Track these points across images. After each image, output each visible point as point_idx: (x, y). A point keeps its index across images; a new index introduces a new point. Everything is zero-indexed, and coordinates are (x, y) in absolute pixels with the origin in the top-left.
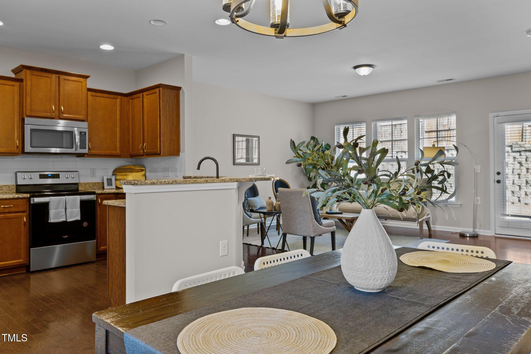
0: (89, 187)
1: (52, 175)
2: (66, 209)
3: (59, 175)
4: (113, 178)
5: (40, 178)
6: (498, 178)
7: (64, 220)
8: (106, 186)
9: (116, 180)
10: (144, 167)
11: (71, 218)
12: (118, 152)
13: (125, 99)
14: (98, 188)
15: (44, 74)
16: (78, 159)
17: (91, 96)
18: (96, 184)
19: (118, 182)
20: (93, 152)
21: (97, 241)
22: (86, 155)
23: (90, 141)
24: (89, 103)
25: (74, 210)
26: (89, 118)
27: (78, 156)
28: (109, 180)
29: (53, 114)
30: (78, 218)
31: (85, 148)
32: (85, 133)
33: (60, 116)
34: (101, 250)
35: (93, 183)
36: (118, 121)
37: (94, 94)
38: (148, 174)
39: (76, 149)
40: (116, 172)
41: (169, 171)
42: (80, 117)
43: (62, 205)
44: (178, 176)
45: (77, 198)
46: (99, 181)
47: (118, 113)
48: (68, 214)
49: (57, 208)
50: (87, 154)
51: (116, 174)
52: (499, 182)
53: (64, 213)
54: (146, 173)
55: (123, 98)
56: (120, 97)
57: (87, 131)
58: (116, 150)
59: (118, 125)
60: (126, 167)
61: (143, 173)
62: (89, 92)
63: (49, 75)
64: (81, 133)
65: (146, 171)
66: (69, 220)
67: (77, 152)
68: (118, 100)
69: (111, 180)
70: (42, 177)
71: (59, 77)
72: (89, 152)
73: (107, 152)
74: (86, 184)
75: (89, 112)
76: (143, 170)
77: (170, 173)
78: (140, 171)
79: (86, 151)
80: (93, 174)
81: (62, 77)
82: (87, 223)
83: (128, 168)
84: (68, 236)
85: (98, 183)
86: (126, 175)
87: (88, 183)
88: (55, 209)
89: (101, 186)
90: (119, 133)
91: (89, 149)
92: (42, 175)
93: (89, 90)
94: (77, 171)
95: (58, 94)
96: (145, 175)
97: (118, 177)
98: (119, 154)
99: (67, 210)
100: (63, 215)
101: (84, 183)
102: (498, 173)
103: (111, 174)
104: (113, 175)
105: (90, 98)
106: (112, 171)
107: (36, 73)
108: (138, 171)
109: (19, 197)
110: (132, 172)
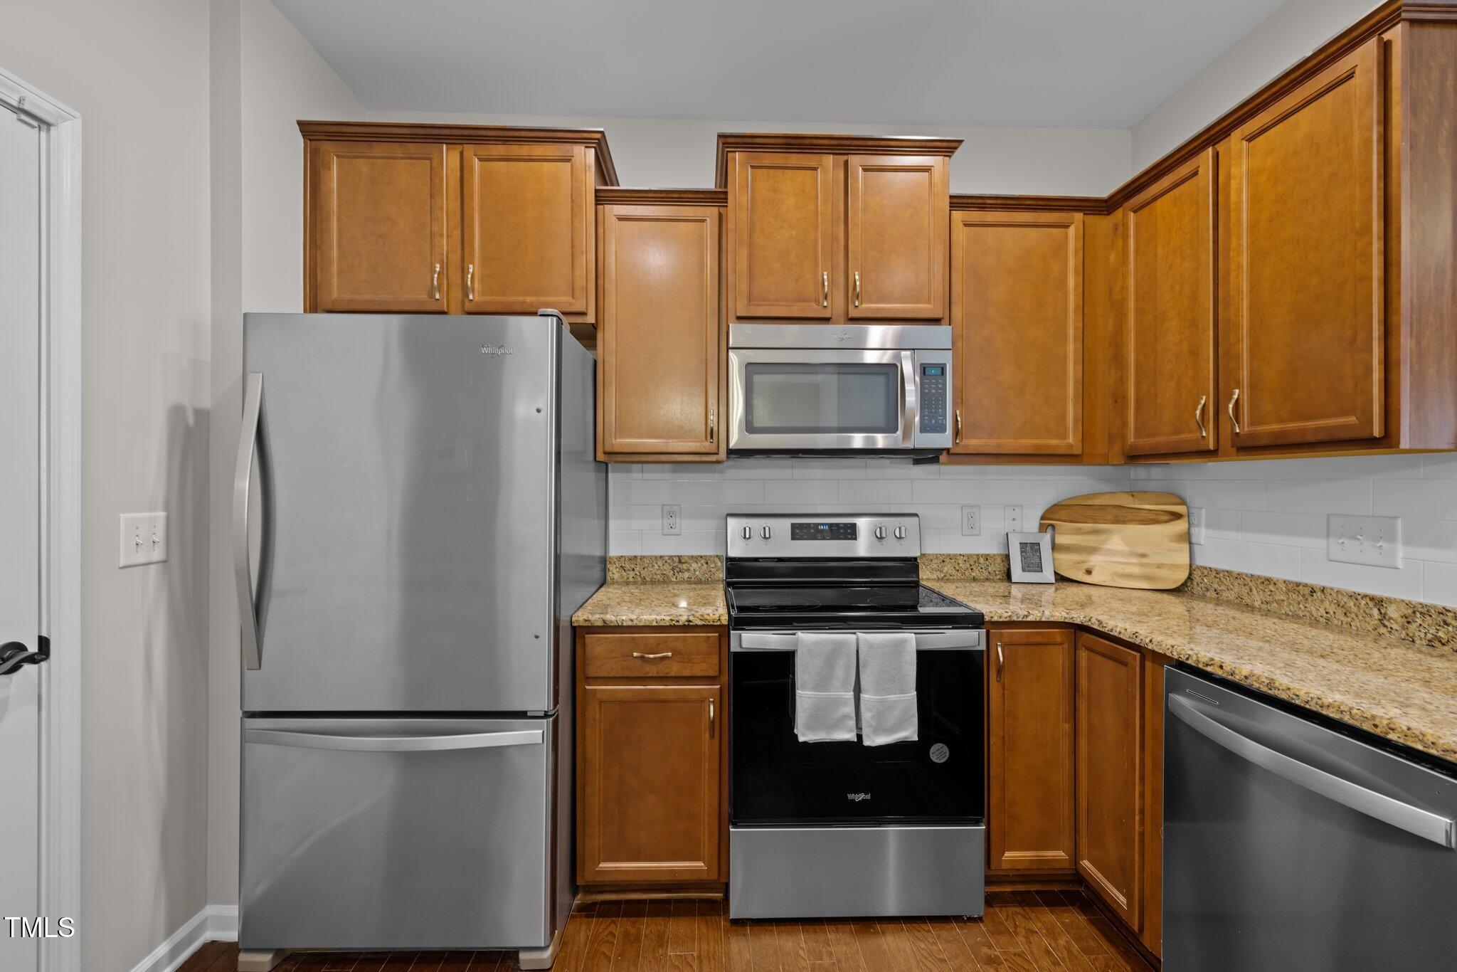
0: (954, 572)
1: (831, 525)
2: (858, 690)
3: (853, 526)
4: (1045, 541)
5: (794, 537)
7: (850, 736)
8: (1017, 574)
9: (1054, 547)
10: (1183, 502)
11: (877, 731)
12: (1072, 440)
13: (1103, 224)
14: (986, 574)
15: (794, 159)
16: (920, 470)
17: (966, 225)
18: (982, 560)
19: (1063, 557)
20: (972, 443)
21: (988, 832)
22: (943, 457)
23: (959, 400)
24: (958, 253)
25: (893, 697)
26: (957, 312)
27: (917, 462)
28: (1028, 549)
29: (825, 304)
30: (910, 732)
31: (942, 429)
32: (943, 369)
33: (851, 307)
34: (1004, 866)
35: (969, 556)
36: (1071, 315)
37: (975, 216)
38: (1202, 534)
39: (906, 434)
40: (1051, 518)
41: (1386, 537)
42: (925, 309)
43: (844, 671)
45: (903, 642)
46: (994, 549)
47: (1071, 282)
48: (866, 715)
49: (822, 683)
50: (948, 450)
51: (1053, 526)
53: (850, 709)
54: (1194, 530)
55: (1092, 219)
56: (1079, 216)
57: (947, 359)
58: (1063, 436)
59: (1071, 332)
60: (1097, 502)
61: (1181, 526)
62: (958, 215)
63: (810, 160)
64: (924, 369)
65: (1195, 520)
66: (874, 740)
67: (909, 445)
68: (1072, 230)
69: (1035, 547)
70: (798, 532)
71: (846, 163)
72: (955, 444)
73: (1025, 443)
74: (944, 559)
75: (957, 289)
76: (1177, 516)
78: (1165, 518)
79: (944, 440)
80: (970, 526)
81: (856, 161)
82: (946, 750)
83: (1107, 506)
84: (868, 797)
85: (987, 557)
86: (1097, 532)
87: (950, 557)
88: (815, 688)
89: (998, 567)
90: (1075, 363)
91: (957, 433)
92: (801, 526)
93: (958, 202)
94: (916, 515)
95: (842, 227)
96: (1187, 538)
97: (1061, 540)
98: (1077, 451)
99: (864, 696)
100: (846, 717)
101: (937, 556)
103: (1033, 524)
104: (1043, 528)
105: (960, 234)
106: (1039, 513)
107: (768, 158)
108: (1149, 516)
109: (690, 621)
110: (1124, 522)
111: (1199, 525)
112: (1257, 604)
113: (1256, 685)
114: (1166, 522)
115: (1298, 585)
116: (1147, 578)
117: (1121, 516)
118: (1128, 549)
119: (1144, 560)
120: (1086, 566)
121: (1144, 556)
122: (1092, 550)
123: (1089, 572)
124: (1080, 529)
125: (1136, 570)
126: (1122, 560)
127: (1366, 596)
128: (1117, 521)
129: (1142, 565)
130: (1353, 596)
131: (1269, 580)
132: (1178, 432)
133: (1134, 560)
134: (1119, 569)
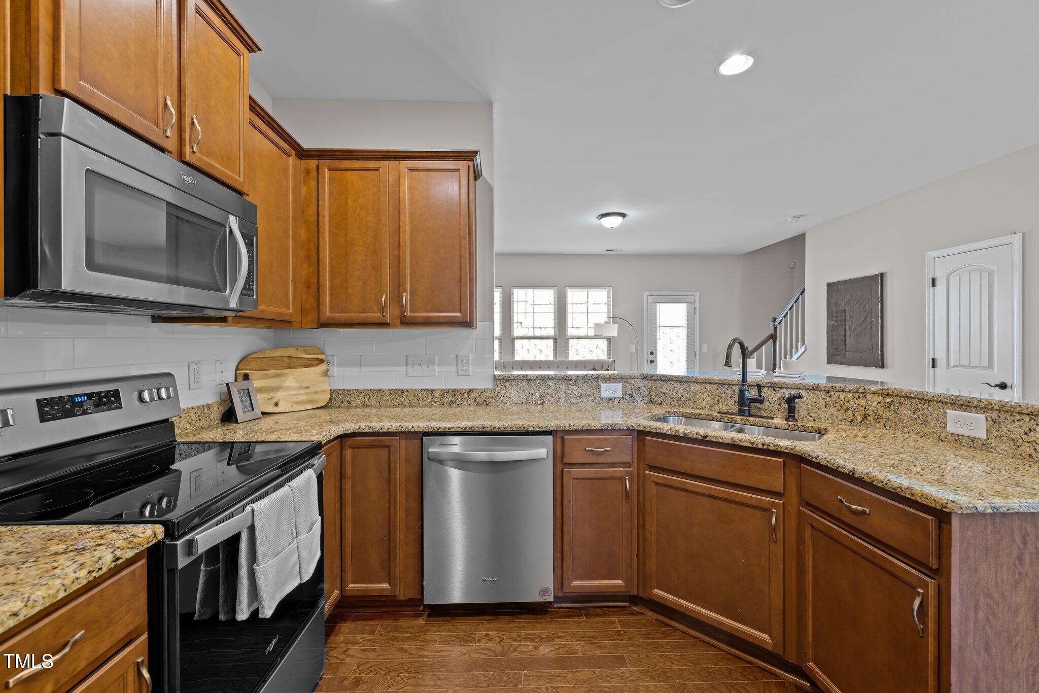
0: (188, 426)
2: (297, 537)
3: (116, 393)
6: (651, 357)
7: (297, 581)
8: (240, 414)
10: (324, 353)
12: (290, 310)
14: (208, 421)
16: (155, 330)
18: (206, 410)
28: (243, 394)
29: (168, 133)
31: (252, 294)
33: (187, 151)
35: (198, 408)
36: (291, 220)
38: (334, 371)
40: (245, 369)
41: (430, 363)
42: (232, 179)
44: (470, 375)
47: (290, 198)
48: (302, 558)
51: (247, 374)
52: (652, 362)
54: (330, 369)
55: (298, 160)
56: (294, 153)
58: (287, 307)
60: (276, 354)
61: (322, 367)
65: (330, 363)
68: (290, 161)
69: (247, 392)
74: (181, 415)
76: (321, 361)
77: (436, 368)
78: (316, 362)
79: (252, 303)
80: (196, 379)
83: (283, 357)
85: (209, 406)
86: (278, 376)
87: (185, 411)
89: (216, 413)
94: (169, 374)
96: (327, 374)
98: (294, 318)
99: (301, 540)
100: (294, 565)
102: (652, 353)
103: (232, 374)
104: (239, 376)
106: (234, 365)
108: (308, 362)
109: (118, 559)
110: (294, 367)
111: (333, 365)
112: (373, 404)
113: (477, 429)
114: (316, 365)
115: (396, 390)
116: (310, 402)
117: (292, 363)
118: (298, 385)
119: (308, 391)
120: (274, 401)
121: (307, 388)
122: (276, 389)
123: (276, 405)
124: (267, 375)
125: (304, 398)
126: (295, 392)
127: (426, 390)
128: (290, 367)
129: (307, 394)
130: (421, 391)
131: (380, 390)
132: (364, 312)
133: (302, 392)
134: (295, 399)
